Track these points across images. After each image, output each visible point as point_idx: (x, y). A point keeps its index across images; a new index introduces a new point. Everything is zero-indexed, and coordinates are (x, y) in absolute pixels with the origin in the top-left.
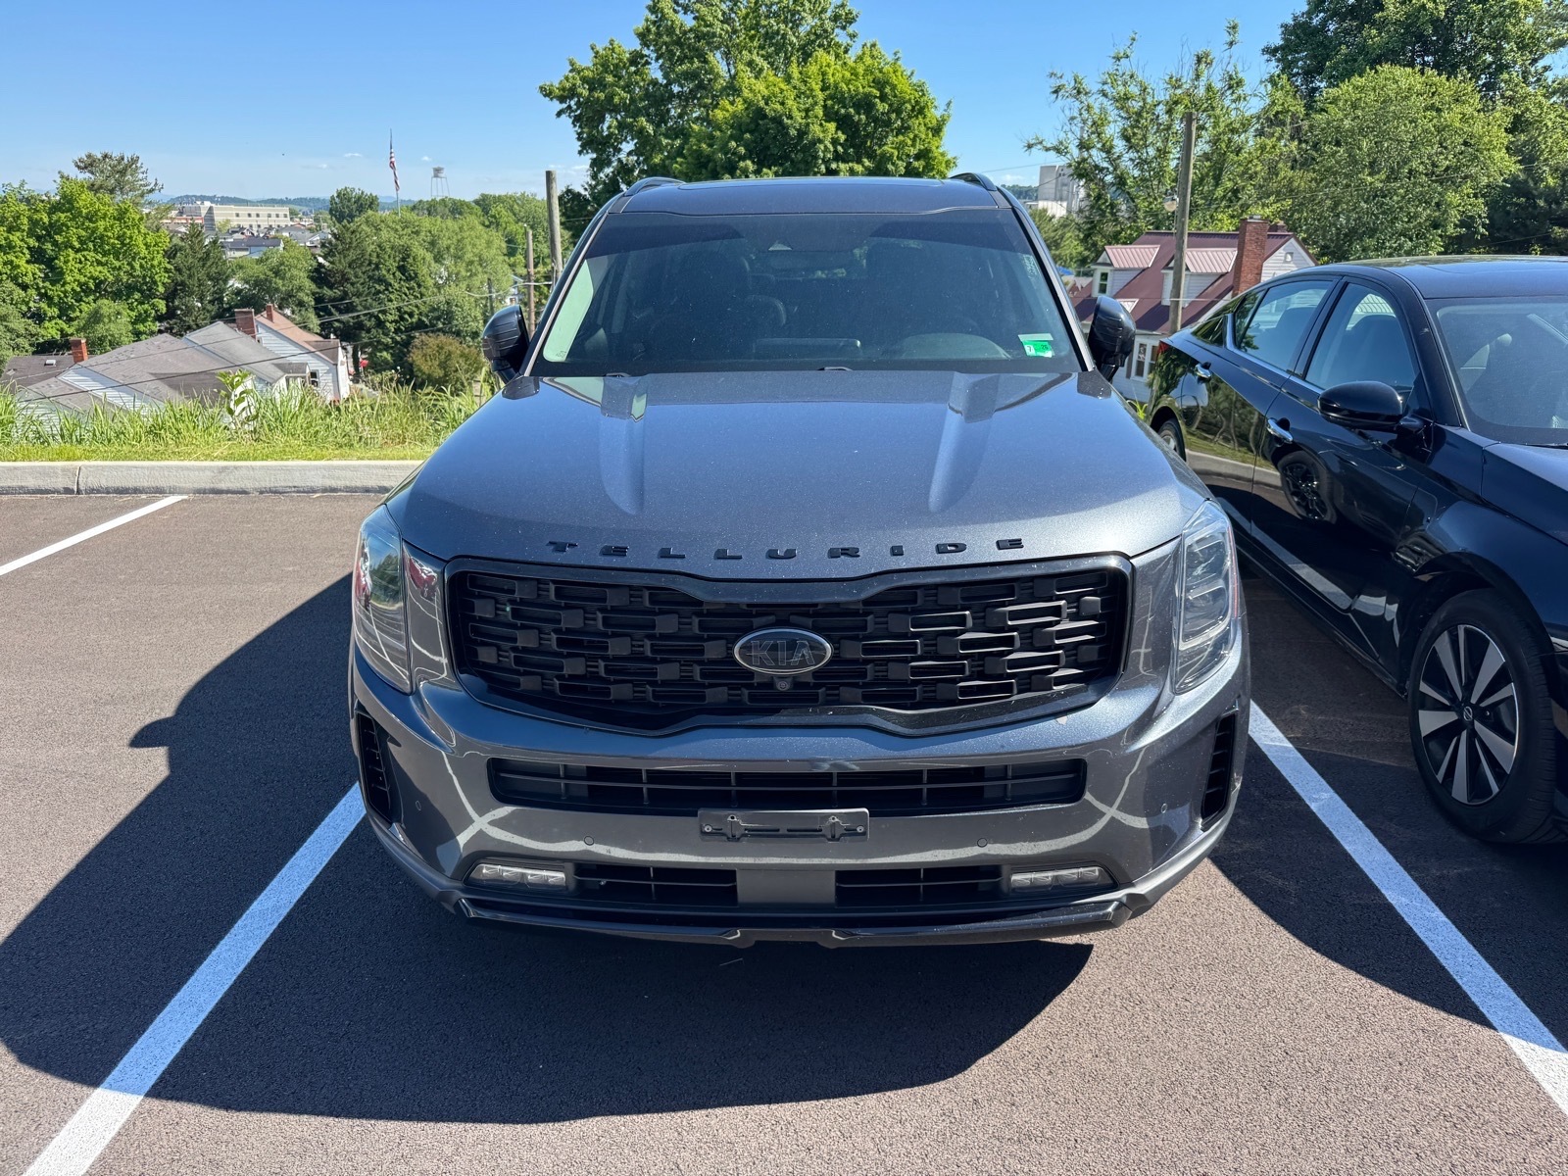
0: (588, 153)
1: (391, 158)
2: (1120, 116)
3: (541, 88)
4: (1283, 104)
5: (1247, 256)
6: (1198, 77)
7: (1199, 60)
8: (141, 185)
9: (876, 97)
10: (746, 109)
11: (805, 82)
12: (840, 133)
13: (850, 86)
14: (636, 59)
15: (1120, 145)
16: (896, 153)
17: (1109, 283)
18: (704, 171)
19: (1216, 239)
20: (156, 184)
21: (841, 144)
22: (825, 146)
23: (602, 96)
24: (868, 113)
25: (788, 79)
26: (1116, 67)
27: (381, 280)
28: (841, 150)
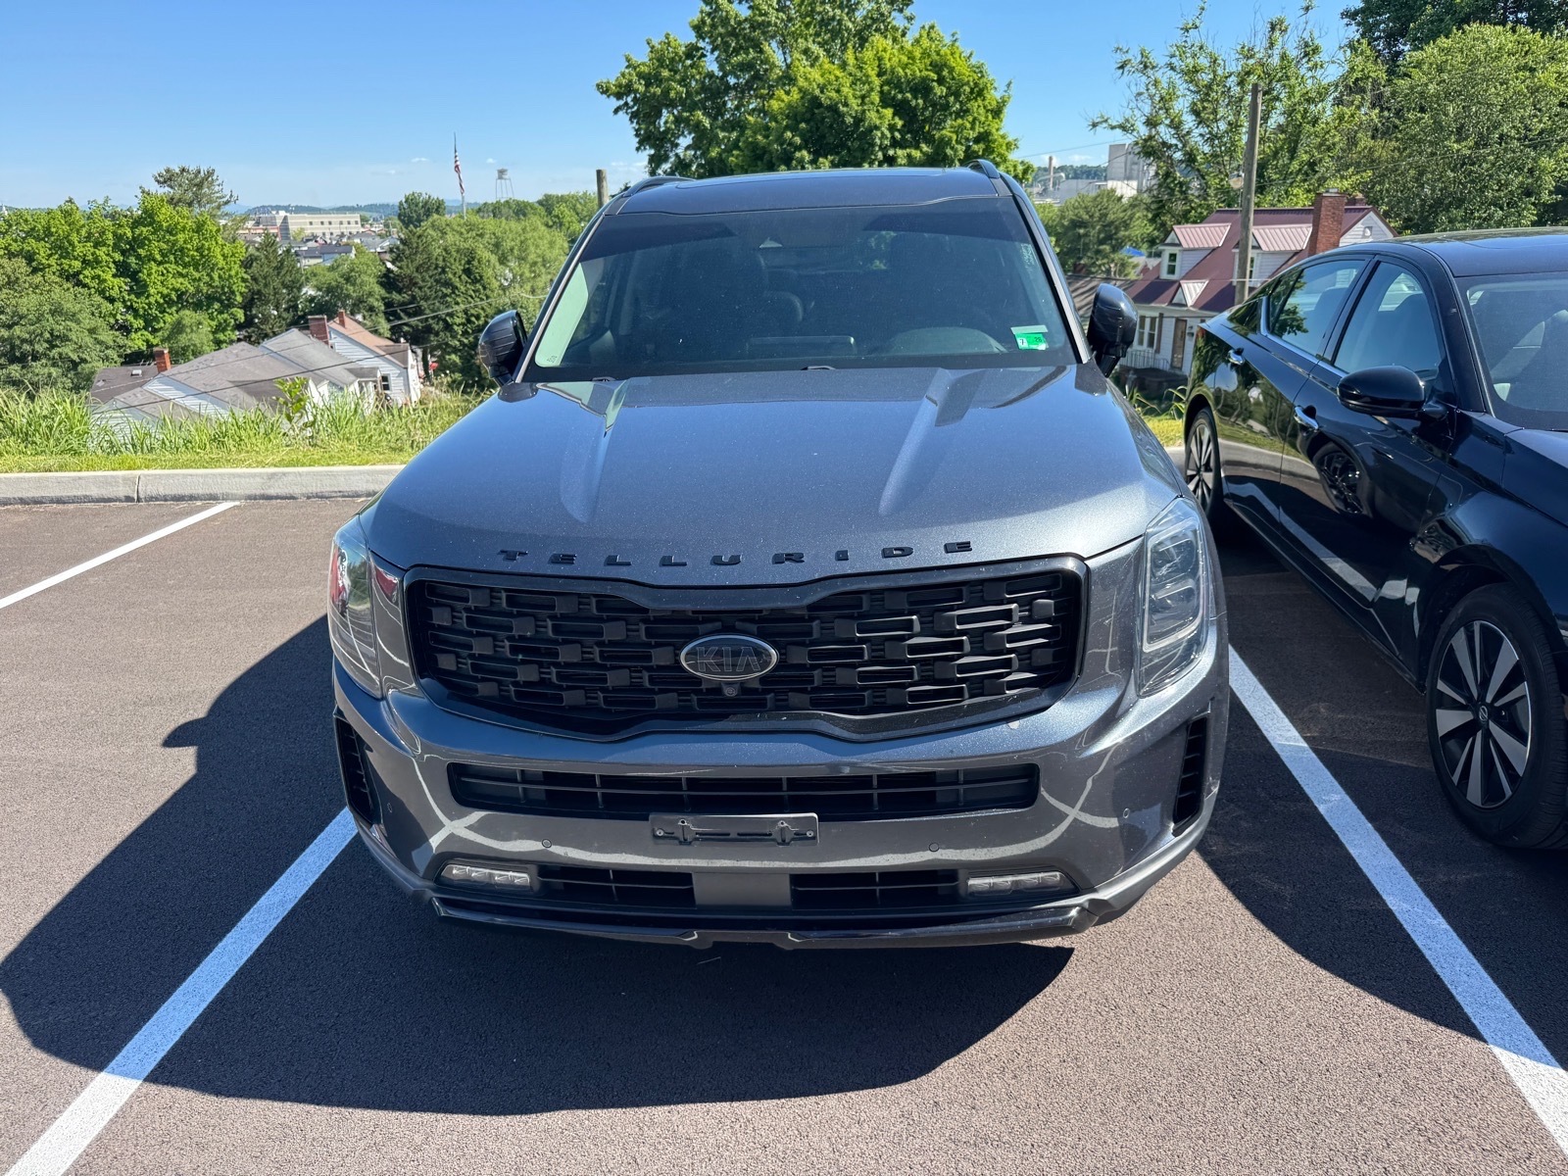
0: (645, 149)
1: (456, 161)
2: (1189, 90)
3: (598, 85)
4: (1363, 70)
5: (1323, 232)
6: (1272, 45)
7: (1273, 28)
8: (217, 197)
9: (933, 81)
10: (802, 98)
11: (861, 68)
12: (897, 119)
13: (907, 71)
14: (692, 52)
15: (1189, 121)
16: (955, 137)
17: (1177, 264)
18: (759, 163)
19: (1290, 215)
20: (231, 196)
21: (898, 130)
22: (882, 133)
23: (658, 91)
24: (925, 98)
25: (844, 65)
26: (1184, 39)
27: (448, 284)
28: (899, 136)
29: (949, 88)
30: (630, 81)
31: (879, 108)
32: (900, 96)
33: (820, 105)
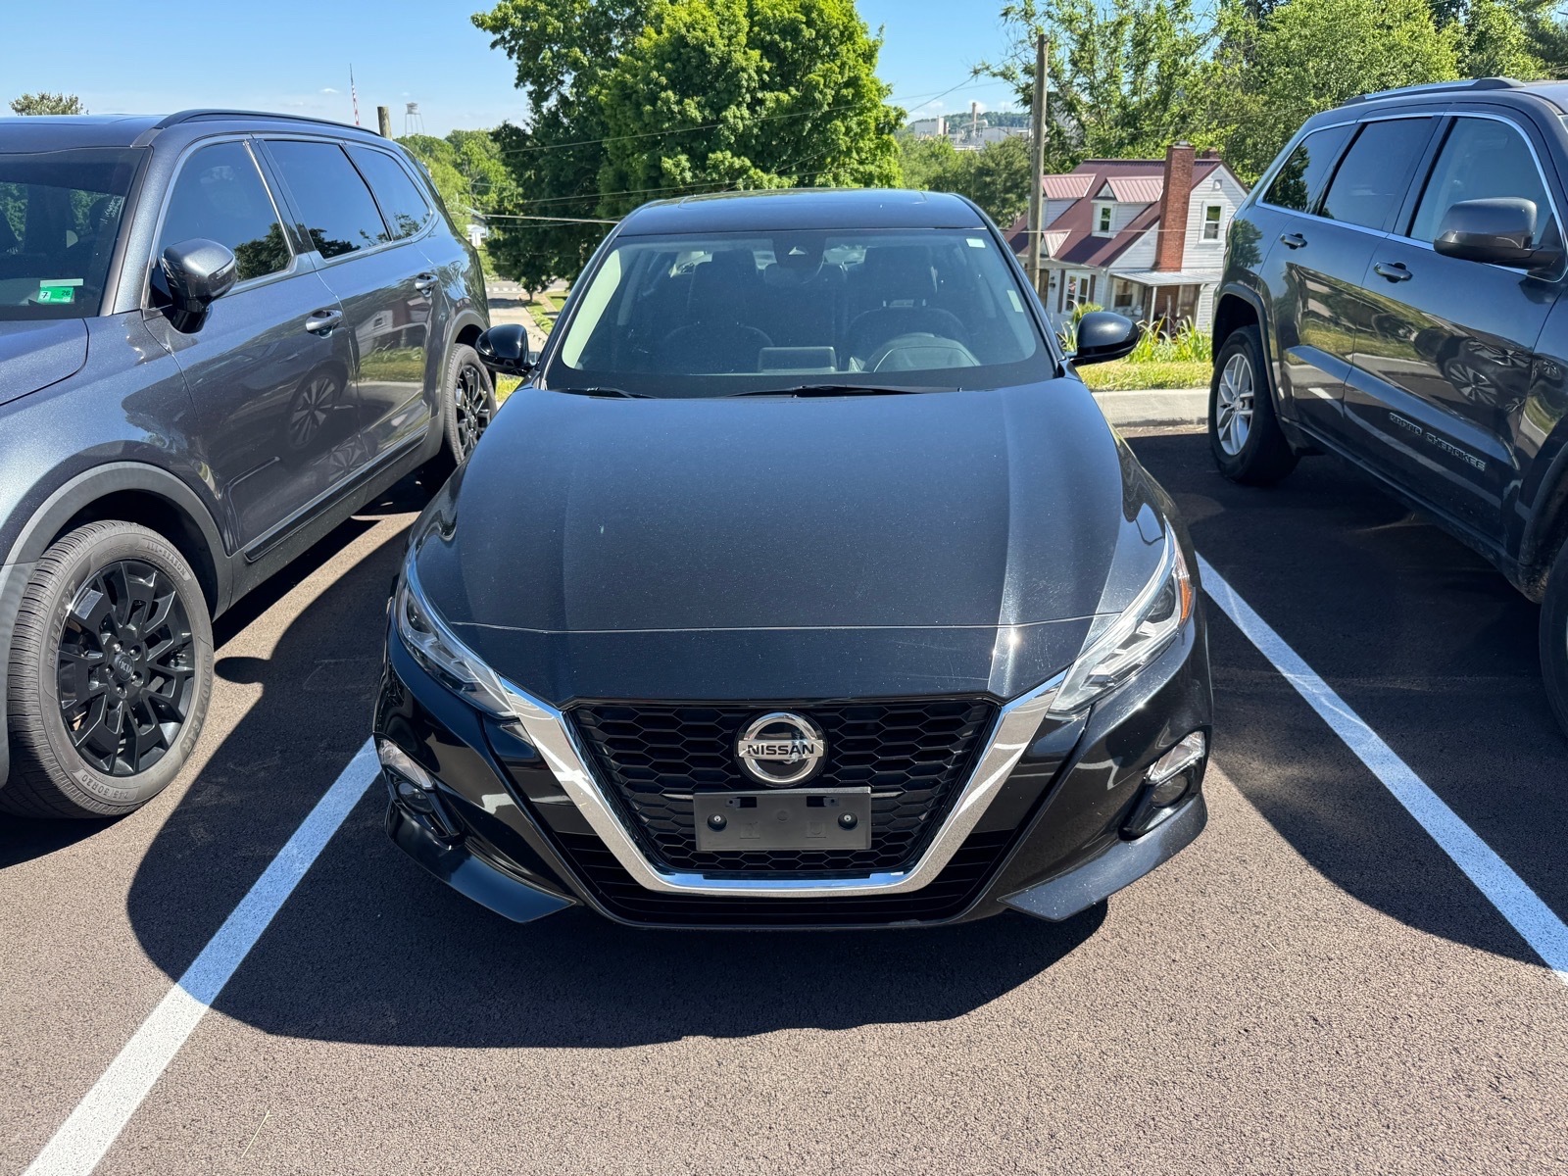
0: (525, 85)
2: (1068, 38)
3: (473, 18)
4: (1232, 24)
5: (1175, 184)
9: (802, 23)
10: (670, 37)
11: (729, 8)
12: (765, 62)
13: (776, 12)
15: (1068, 71)
16: (822, 81)
18: (627, 102)
21: (767, 73)
22: (749, 75)
23: (535, 25)
24: (794, 40)
28: (768, 79)
29: (818, 32)
30: (506, 14)
31: (747, 49)
32: (768, 38)
33: (687, 45)
